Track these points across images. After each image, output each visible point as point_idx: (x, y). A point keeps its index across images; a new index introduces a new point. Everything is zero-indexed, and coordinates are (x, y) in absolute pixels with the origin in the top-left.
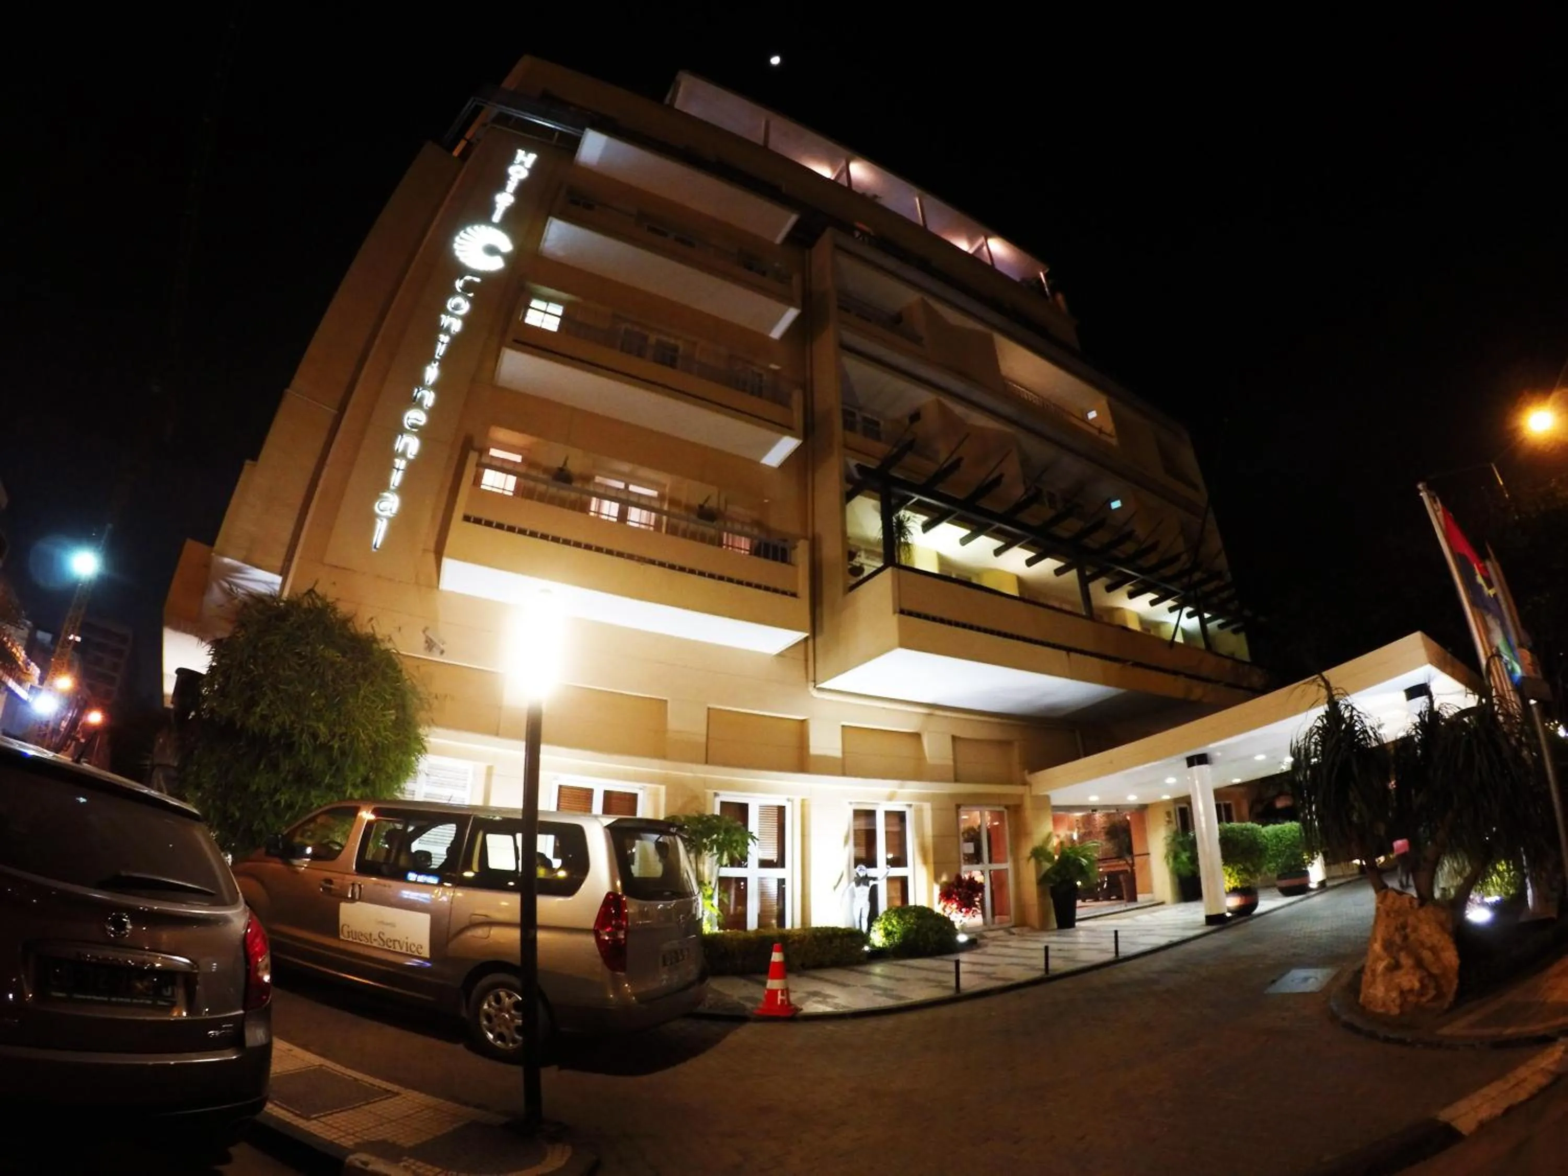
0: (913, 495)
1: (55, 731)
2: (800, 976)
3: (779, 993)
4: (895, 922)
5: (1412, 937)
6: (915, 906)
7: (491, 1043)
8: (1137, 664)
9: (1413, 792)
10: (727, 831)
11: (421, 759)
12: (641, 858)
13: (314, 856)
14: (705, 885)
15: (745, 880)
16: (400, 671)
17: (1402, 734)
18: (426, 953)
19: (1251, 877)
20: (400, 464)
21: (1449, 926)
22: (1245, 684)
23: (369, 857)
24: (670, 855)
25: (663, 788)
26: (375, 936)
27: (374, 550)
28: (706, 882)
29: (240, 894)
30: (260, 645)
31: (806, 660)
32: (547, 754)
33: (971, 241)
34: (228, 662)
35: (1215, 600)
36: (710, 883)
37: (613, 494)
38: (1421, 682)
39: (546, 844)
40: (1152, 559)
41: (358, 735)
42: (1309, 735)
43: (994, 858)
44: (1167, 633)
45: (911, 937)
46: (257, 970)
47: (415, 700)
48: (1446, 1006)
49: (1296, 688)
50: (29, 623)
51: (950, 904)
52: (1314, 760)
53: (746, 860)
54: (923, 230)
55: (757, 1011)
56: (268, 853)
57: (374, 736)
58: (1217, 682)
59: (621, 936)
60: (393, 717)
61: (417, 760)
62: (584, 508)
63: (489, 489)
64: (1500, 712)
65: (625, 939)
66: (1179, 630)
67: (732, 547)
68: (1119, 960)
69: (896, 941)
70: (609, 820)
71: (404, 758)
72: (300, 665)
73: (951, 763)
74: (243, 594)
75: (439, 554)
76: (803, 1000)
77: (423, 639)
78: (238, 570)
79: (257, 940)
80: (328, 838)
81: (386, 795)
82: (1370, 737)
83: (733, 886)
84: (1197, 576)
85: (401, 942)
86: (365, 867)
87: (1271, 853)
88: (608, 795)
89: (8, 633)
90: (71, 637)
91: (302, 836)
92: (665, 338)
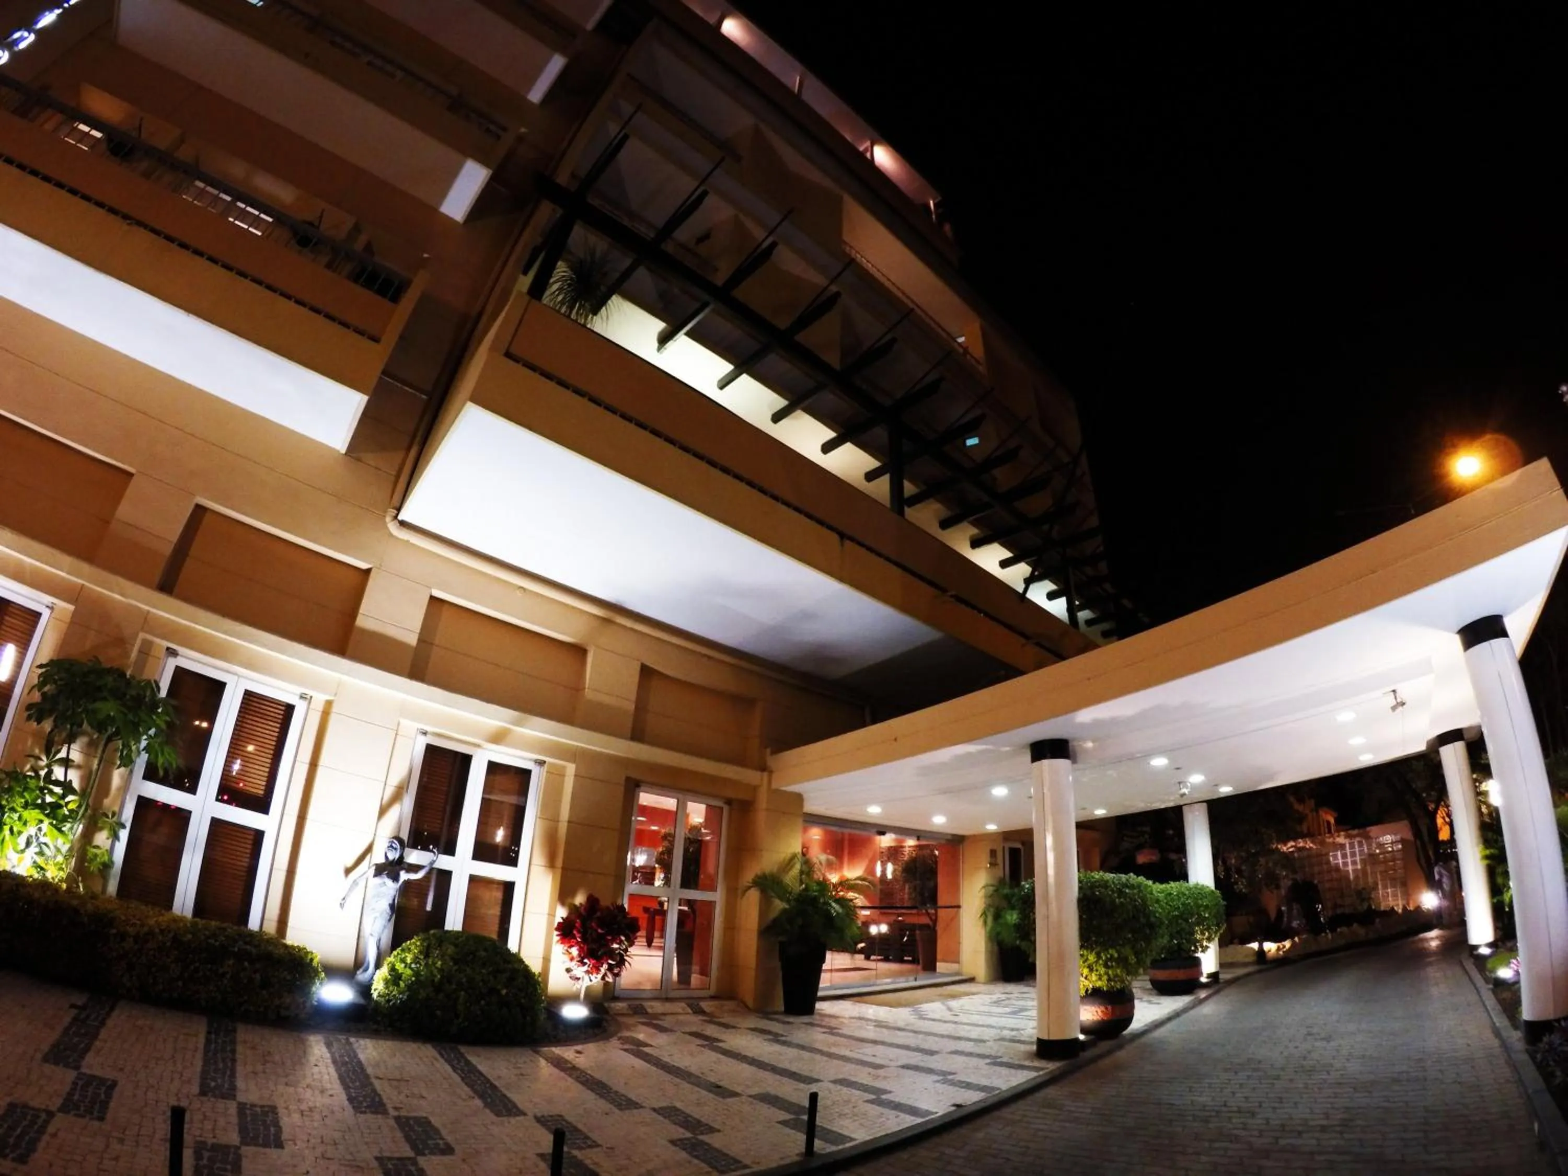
15: (188, 815)
19: (1127, 973)
31: (398, 477)
51: (566, 946)
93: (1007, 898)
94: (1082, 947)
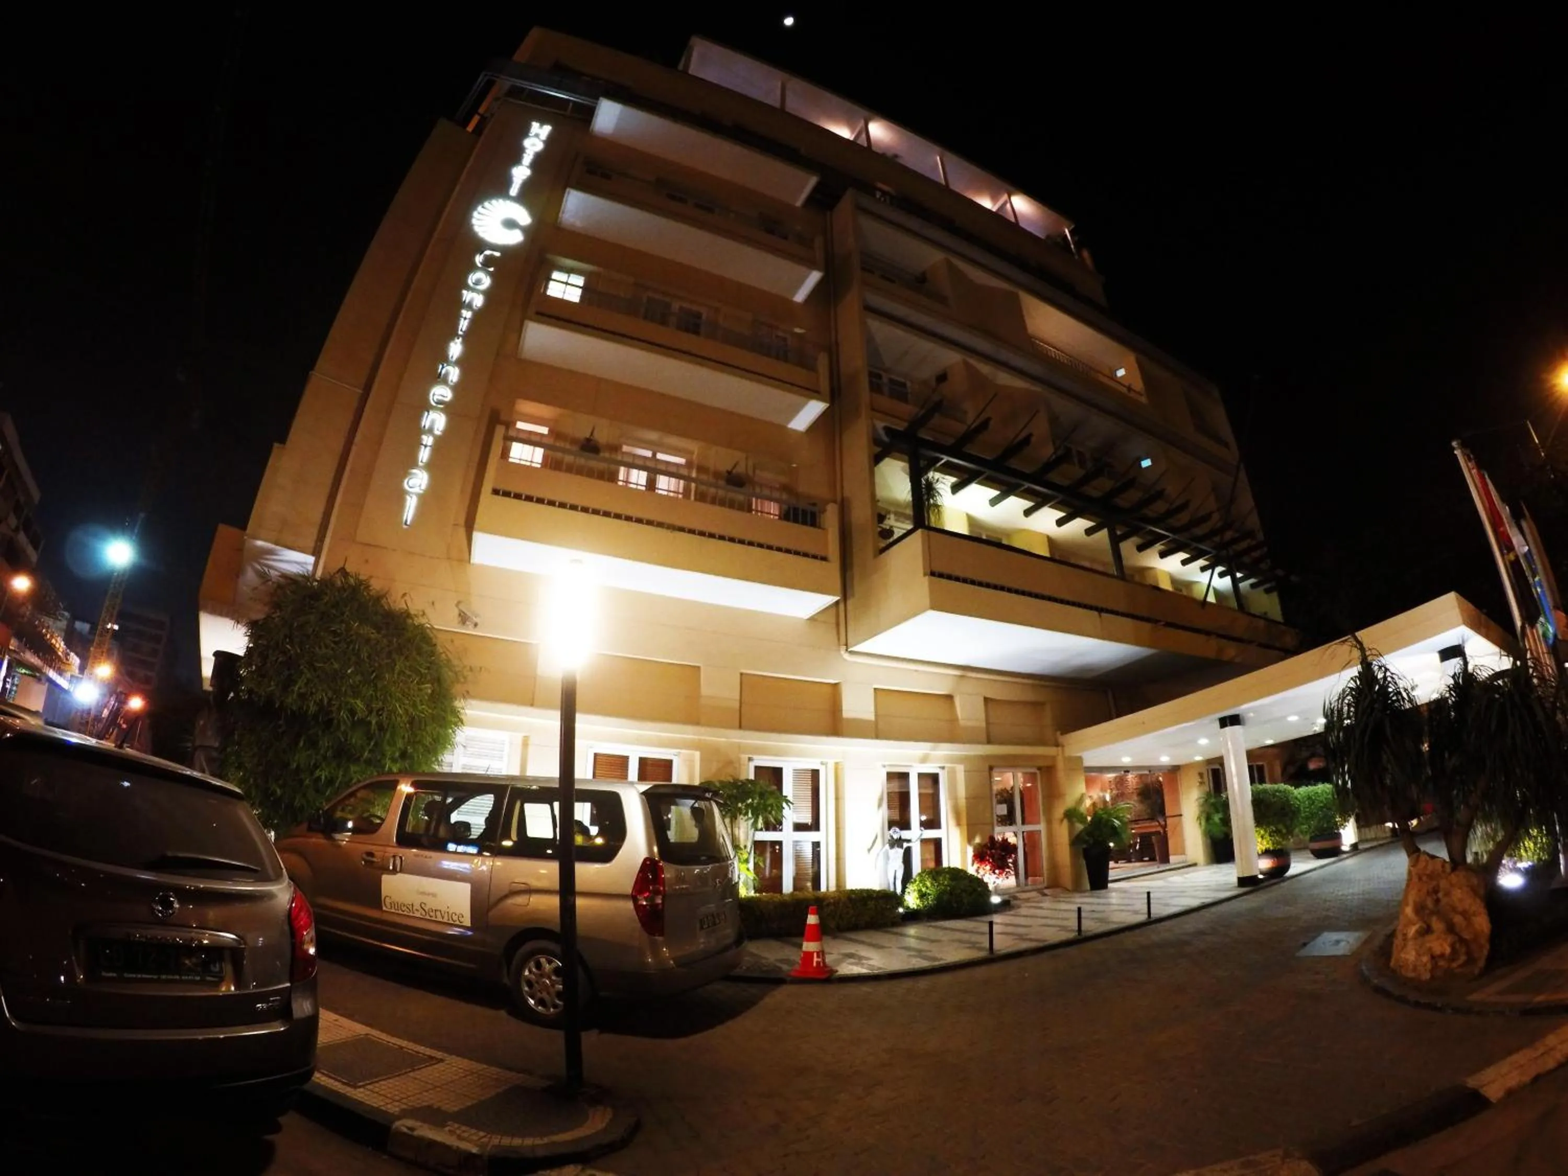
0: (942, 456)
1: (98, 718)
2: (835, 937)
3: (815, 955)
4: (928, 884)
5: (1444, 901)
6: (949, 868)
7: (533, 1009)
8: (1169, 625)
9: (1446, 755)
10: (762, 795)
11: (458, 732)
12: (677, 823)
13: (354, 831)
14: (741, 849)
15: (780, 843)
16: (435, 645)
17: (1435, 696)
18: (467, 922)
19: (1283, 839)
20: (428, 440)
21: (1482, 892)
22: (1278, 645)
23: (409, 829)
24: (707, 821)
25: (697, 754)
26: (417, 906)
27: (405, 527)
28: (742, 846)
29: (284, 870)
30: (295, 625)
31: (838, 625)
32: (582, 723)
33: (994, 199)
34: (265, 643)
35: (1246, 559)
36: (745, 847)
37: (640, 462)
38: (1455, 643)
39: (583, 812)
40: (1183, 518)
41: (394, 711)
42: (1342, 697)
43: (1027, 819)
44: (1199, 592)
45: (945, 897)
46: (302, 943)
47: (450, 673)
48: (1477, 971)
49: (1329, 647)
50: (66, 614)
51: (983, 866)
52: (1347, 722)
53: (781, 823)
54: (945, 190)
55: (793, 974)
56: (310, 829)
57: (411, 710)
58: (1250, 642)
59: (659, 901)
60: (429, 691)
61: (454, 732)
62: (612, 477)
63: (517, 461)
64: (1535, 674)
65: (663, 903)
66: (1211, 590)
67: (762, 512)
68: (1151, 921)
69: (930, 902)
70: (644, 787)
71: (441, 731)
72: (335, 643)
73: (984, 724)
74: (276, 575)
75: (470, 527)
76: (839, 962)
77: (456, 612)
78: (271, 552)
79: (302, 914)
80: (368, 811)
81: (425, 769)
82: (1403, 699)
83: (769, 850)
84: (1229, 535)
85: (443, 913)
86: (406, 839)
87: (1303, 815)
88: (643, 762)
89: (46, 625)
90: (109, 626)
91: (343, 810)
92: (686, 305)
93: (1213, 805)
94: (1256, 826)
